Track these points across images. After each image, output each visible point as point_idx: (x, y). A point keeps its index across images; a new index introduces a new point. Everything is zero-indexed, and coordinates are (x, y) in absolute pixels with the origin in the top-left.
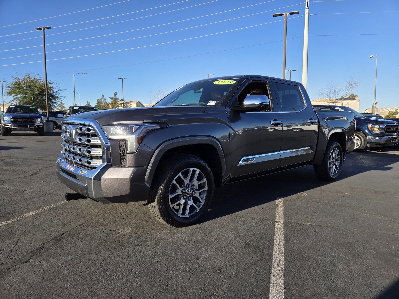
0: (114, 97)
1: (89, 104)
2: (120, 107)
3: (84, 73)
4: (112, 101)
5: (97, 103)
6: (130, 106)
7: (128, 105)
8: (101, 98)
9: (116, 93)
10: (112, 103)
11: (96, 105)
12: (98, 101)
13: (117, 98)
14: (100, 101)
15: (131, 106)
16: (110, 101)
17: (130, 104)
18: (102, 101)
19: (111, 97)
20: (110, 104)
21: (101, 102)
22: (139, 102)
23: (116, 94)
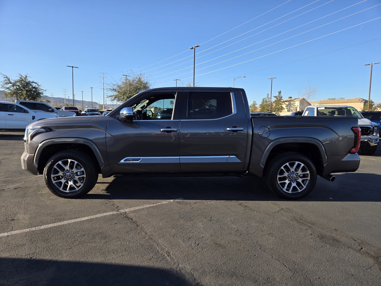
0: (278, 96)
1: (255, 103)
2: (283, 105)
3: (243, 77)
4: (276, 99)
5: (262, 102)
6: (293, 103)
7: (292, 102)
8: (266, 97)
9: (280, 91)
10: (276, 101)
11: (261, 104)
12: (263, 100)
13: (281, 96)
14: (265, 100)
15: (295, 104)
16: (274, 99)
17: (293, 102)
18: (266, 100)
19: (275, 96)
20: (274, 102)
21: (266, 102)
22: (304, 99)
23: (280, 93)
